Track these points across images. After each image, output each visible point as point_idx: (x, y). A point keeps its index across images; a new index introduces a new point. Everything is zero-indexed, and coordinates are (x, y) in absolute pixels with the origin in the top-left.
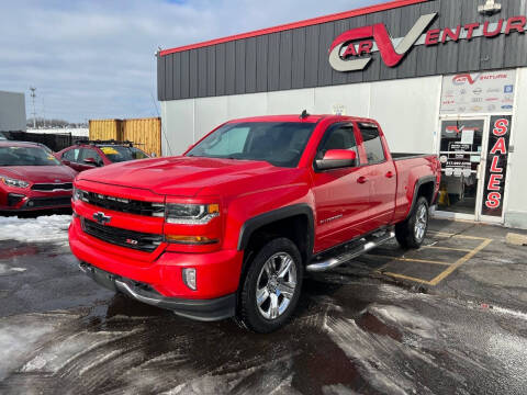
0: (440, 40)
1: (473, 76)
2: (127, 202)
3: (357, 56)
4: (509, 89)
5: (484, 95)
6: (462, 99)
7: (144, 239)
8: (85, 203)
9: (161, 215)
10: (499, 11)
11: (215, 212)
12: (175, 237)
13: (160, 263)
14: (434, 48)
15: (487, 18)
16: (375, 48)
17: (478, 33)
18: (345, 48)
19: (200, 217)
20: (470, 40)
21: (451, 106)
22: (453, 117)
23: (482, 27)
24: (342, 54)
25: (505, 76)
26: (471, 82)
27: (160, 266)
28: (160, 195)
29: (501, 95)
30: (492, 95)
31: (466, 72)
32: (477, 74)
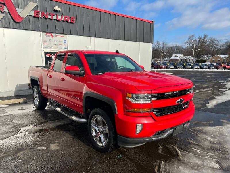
0: (40, 16)
1: (53, 34)
4: (65, 42)
5: (57, 43)
6: (50, 43)
15: (56, 13)
17: (55, 18)
21: (46, 46)
22: (48, 50)
23: (55, 16)
26: (53, 37)
29: (63, 44)
30: (60, 43)
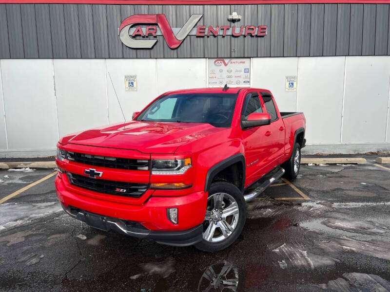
0: (206, 34)
1: (227, 61)
2: (114, 159)
3: (143, 37)
4: (247, 71)
5: (232, 74)
6: (221, 76)
7: (131, 187)
8: (70, 161)
9: (146, 168)
10: (239, 20)
11: (189, 164)
12: (158, 185)
13: (149, 205)
14: (202, 39)
15: (233, 24)
16: (159, 33)
17: (229, 33)
18: (134, 29)
19: (179, 169)
20: (224, 37)
21: (214, 80)
23: (231, 29)
24: (131, 33)
25: (244, 62)
26: (226, 65)
27: (149, 207)
28: (146, 154)
29: (243, 74)
30: (238, 74)
31: (222, 58)
32: (229, 60)
